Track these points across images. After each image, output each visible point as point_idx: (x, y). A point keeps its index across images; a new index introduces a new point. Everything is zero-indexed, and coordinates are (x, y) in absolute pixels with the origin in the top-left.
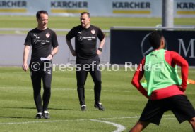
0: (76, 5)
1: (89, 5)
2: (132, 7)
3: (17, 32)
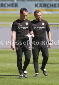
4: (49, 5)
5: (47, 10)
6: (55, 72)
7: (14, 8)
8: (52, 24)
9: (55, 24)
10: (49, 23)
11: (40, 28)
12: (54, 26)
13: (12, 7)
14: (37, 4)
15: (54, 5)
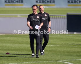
0: (49, 2)
1: (55, 2)
2: (77, 3)
3: (18, 16)
4: (46, 2)
6: (51, 51)
7: (20, 4)
13: (19, 3)
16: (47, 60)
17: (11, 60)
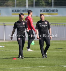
1: (58, 11)
4: (50, 11)
5: (48, 14)
6: (54, 56)
8: (52, 24)
9: (54, 24)
10: (50, 23)
11: (44, 26)
12: (53, 25)
14: (42, 10)
15: (53, 11)
16: (51, 65)
17: (17, 65)
